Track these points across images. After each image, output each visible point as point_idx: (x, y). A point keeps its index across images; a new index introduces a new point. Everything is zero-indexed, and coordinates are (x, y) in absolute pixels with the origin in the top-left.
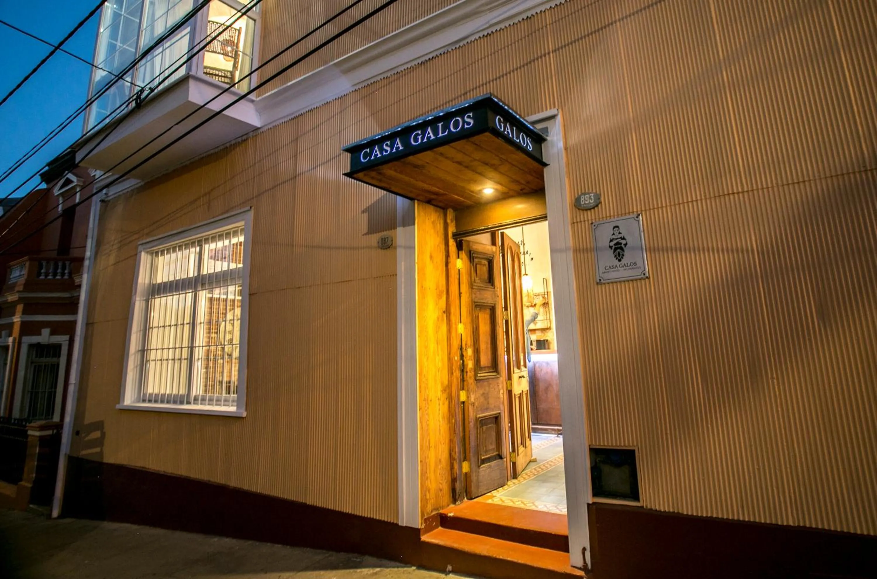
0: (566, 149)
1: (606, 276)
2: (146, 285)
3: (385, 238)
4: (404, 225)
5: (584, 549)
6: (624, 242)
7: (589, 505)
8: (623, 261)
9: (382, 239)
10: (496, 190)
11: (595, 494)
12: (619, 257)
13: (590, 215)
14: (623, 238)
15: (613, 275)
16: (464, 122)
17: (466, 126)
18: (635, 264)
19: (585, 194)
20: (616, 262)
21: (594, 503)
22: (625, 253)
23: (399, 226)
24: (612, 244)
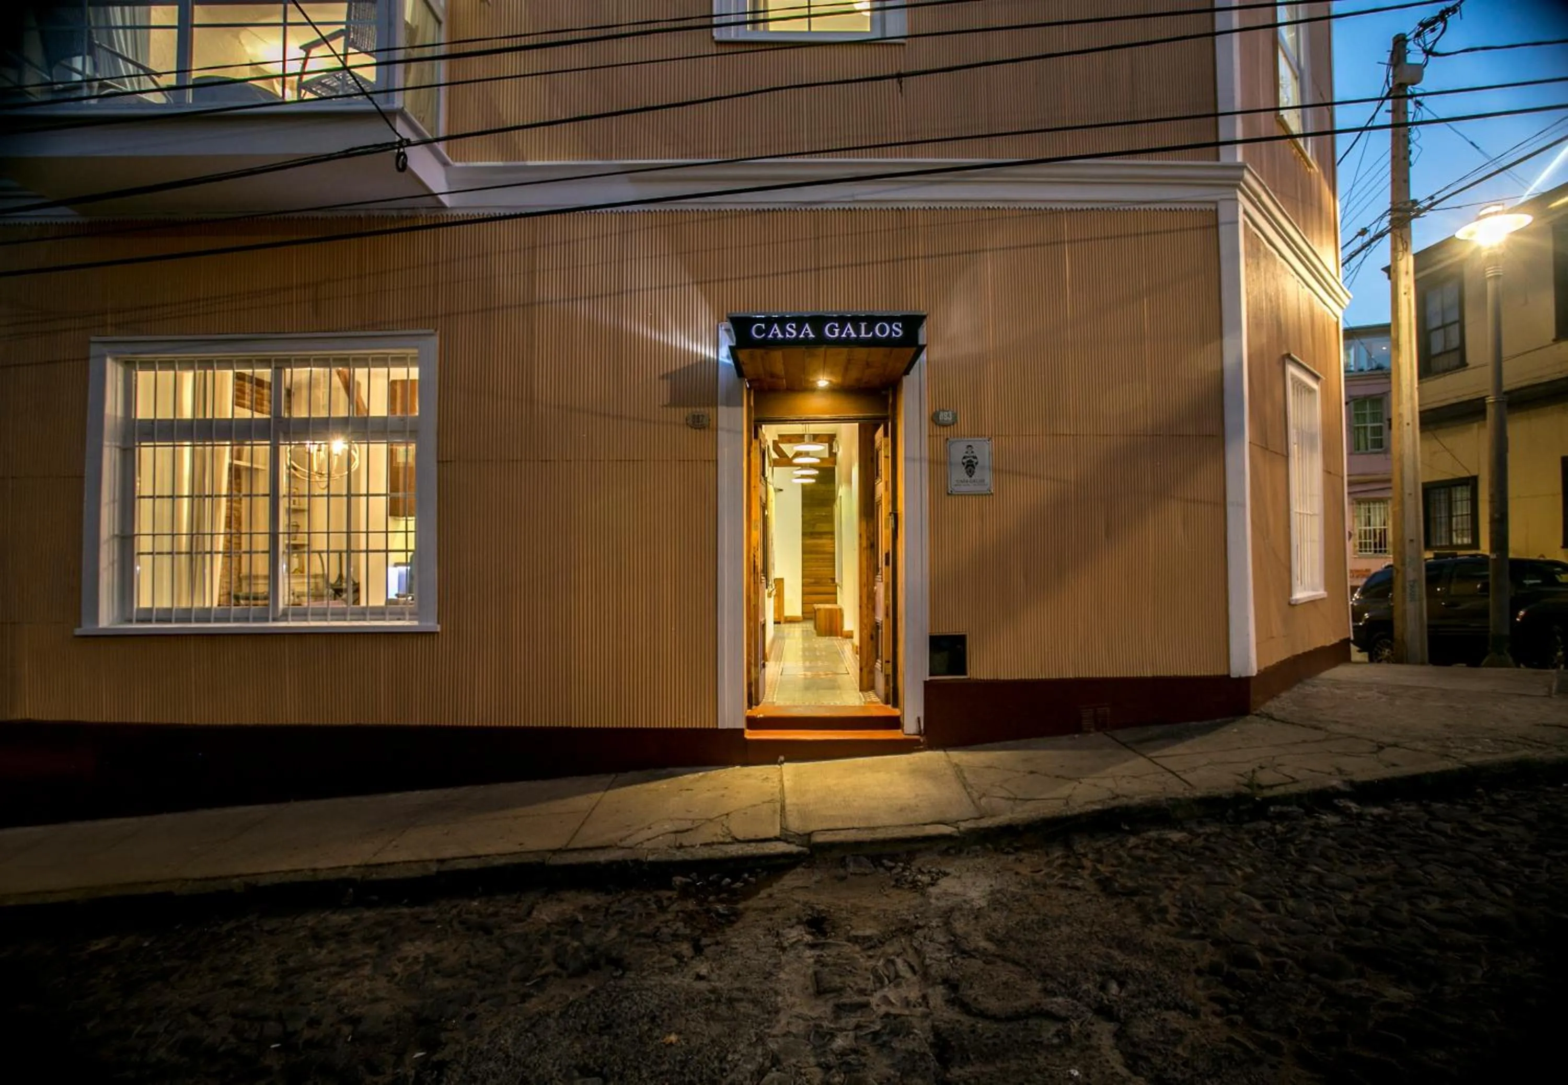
0: (928, 362)
1: (956, 488)
2: (119, 420)
3: (698, 416)
4: (728, 404)
5: (919, 719)
6: (975, 461)
7: (925, 682)
8: (973, 477)
9: (694, 416)
10: (830, 381)
11: (931, 674)
12: (970, 473)
13: (946, 431)
14: (975, 457)
15: (964, 488)
16: (891, 330)
17: (894, 335)
18: (983, 481)
19: (943, 411)
20: (967, 477)
21: (931, 681)
22: (976, 470)
23: (722, 404)
24: (965, 461)
